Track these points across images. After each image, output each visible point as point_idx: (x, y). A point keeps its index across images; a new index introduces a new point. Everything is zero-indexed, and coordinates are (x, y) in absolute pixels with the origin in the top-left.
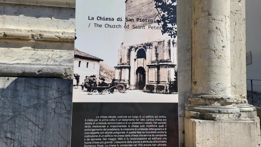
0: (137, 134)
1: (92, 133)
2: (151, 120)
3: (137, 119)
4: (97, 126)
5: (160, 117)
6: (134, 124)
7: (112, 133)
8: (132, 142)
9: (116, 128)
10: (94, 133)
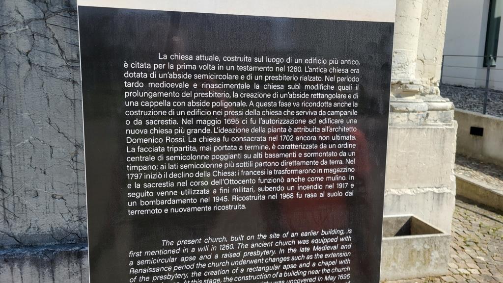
0: (278, 108)
1: (147, 104)
2: (317, 70)
3: (281, 65)
4: (164, 85)
5: (343, 62)
6: (270, 82)
7: (207, 104)
8: (264, 131)
9: (218, 91)
10: (155, 104)
